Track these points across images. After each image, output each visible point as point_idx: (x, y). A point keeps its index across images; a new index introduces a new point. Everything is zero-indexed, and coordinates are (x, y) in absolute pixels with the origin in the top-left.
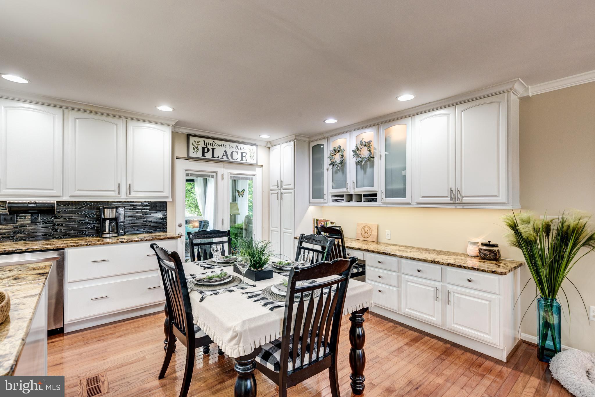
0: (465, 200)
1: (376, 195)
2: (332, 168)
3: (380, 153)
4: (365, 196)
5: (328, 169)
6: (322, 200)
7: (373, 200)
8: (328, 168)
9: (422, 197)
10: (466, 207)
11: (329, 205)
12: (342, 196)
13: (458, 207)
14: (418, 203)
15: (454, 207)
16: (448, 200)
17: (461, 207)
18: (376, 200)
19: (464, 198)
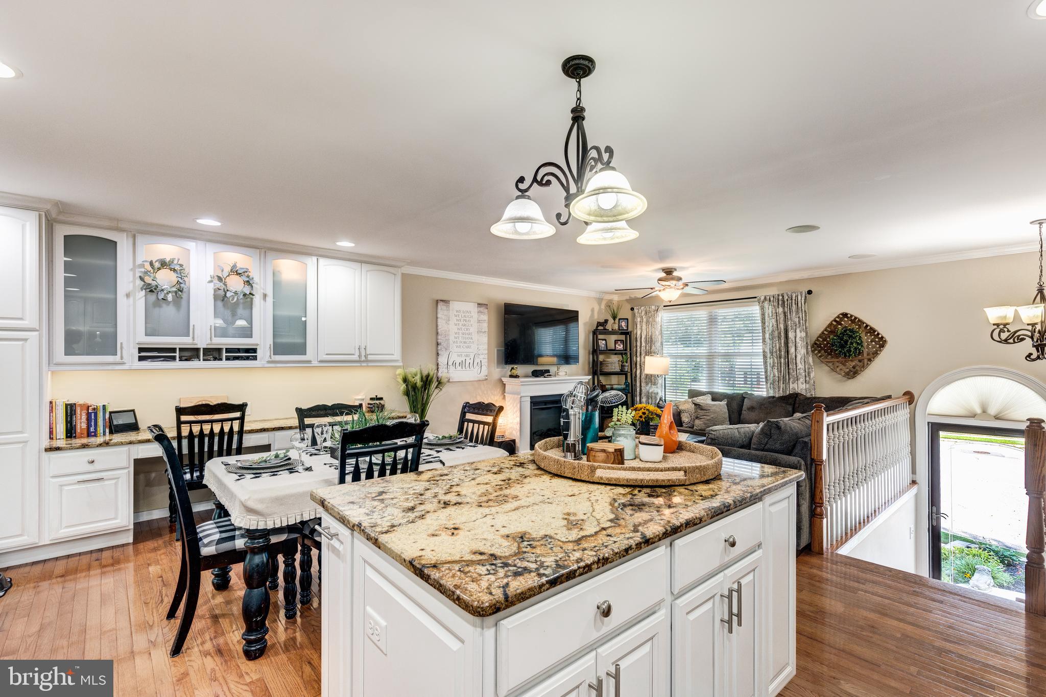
0: (370, 358)
1: (255, 351)
2: (145, 296)
3: (262, 291)
4: (228, 350)
5: (128, 296)
6: (109, 358)
7: (247, 358)
8: (127, 292)
9: (327, 354)
10: (370, 364)
11: (133, 368)
12: (174, 350)
13: (363, 364)
14: (321, 361)
15: (359, 365)
16: (356, 357)
17: (365, 364)
18: (255, 358)
19: (369, 356)
